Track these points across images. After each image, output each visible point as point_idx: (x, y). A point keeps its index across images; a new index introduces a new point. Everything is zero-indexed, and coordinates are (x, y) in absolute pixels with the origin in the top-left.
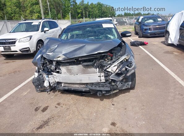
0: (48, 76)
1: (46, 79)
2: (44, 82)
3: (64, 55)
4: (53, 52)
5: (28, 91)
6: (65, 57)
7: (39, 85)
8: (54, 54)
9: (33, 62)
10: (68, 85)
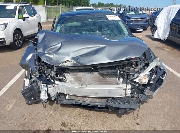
0: (47, 85)
1: (43, 89)
2: (40, 92)
3: (73, 58)
4: (56, 54)
5: (13, 103)
6: (75, 62)
7: (31, 97)
8: (57, 56)
9: (20, 65)
10: (75, 97)
